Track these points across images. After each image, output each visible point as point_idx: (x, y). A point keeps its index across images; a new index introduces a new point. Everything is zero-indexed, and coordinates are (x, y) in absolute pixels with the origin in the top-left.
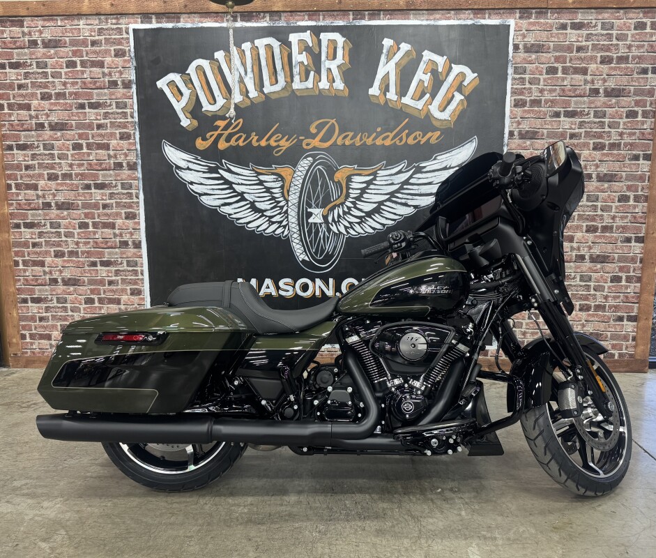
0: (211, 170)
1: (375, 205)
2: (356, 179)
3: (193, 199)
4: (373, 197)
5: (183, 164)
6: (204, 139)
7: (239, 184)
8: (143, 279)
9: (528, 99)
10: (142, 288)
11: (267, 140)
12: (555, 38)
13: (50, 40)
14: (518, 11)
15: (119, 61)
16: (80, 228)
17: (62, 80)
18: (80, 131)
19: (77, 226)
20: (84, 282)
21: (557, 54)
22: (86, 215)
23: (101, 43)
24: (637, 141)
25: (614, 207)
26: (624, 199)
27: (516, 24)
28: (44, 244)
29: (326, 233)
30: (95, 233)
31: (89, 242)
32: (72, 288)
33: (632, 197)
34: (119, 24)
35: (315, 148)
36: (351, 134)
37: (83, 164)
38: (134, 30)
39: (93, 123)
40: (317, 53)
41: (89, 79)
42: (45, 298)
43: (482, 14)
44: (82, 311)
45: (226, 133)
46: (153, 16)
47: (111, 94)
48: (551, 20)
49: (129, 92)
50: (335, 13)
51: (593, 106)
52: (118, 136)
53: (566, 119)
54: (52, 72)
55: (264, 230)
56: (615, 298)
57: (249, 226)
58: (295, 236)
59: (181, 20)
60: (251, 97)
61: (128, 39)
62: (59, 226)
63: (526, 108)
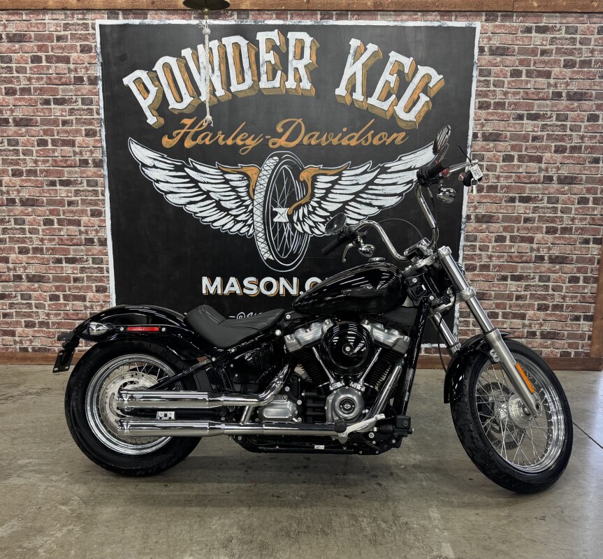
0: (177, 169)
1: (340, 205)
2: (321, 178)
3: (159, 198)
4: (338, 197)
5: (149, 162)
6: (171, 137)
7: (204, 183)
8: (108, 277)
9: (492, 101)
10: (108, 286)
11: (233, 139)
12: (520, 41)
13: (15, 35)
14: (484, 14)
15: (85, 57)
16: (45, 225)
17: (27, 75)
18: (45, 127)
19: (42, 223)
20: (49, 279)
21: (522, 57)
22: (52, 212)
23: (67, 39)
24: (598, 144)
25: (573, 209)
26: (583, 201)
27: (482, 27)
28: (8, 240)
29: (291, 232)
30: (60, 230)
31: (54, 239)
32: (36, 285)
33: (591, 199)
34: (86, 19)
35: (281, 148)
36: (317, 134)
37: (48, 161)
38: (100, 26)
39: (59, 119)
40: (284, 52)
41: (54, 75)
42: (9, 295)
43: (448, 16)
44: (47, 308)
45: (193, 131)
46: (120, 12)
47: (77, 90)
48: (517, 23)
49: (95, 89)
50: (303, 13)
51: (555, 109)
52: (84, 132)
53: (529, 122)
54: (16, 67)
55: (230, 229)
56: (572, 298)
57: (214, 224)
58: (260, 235)
59: (149, 16)
60: (218, 95)
61: (94, 34)
62: (23, 222)
63: (490, 110)
